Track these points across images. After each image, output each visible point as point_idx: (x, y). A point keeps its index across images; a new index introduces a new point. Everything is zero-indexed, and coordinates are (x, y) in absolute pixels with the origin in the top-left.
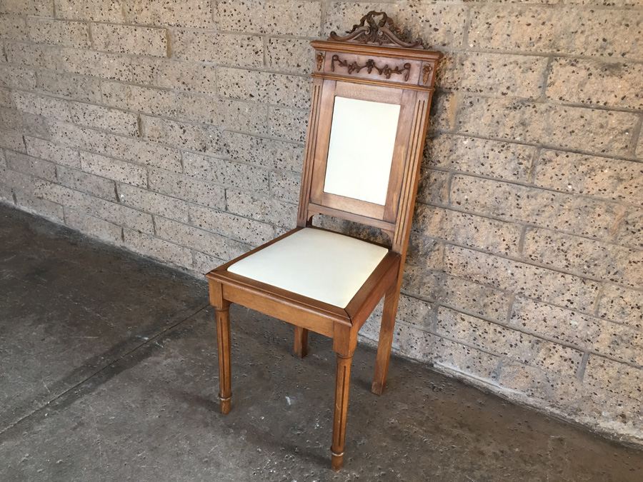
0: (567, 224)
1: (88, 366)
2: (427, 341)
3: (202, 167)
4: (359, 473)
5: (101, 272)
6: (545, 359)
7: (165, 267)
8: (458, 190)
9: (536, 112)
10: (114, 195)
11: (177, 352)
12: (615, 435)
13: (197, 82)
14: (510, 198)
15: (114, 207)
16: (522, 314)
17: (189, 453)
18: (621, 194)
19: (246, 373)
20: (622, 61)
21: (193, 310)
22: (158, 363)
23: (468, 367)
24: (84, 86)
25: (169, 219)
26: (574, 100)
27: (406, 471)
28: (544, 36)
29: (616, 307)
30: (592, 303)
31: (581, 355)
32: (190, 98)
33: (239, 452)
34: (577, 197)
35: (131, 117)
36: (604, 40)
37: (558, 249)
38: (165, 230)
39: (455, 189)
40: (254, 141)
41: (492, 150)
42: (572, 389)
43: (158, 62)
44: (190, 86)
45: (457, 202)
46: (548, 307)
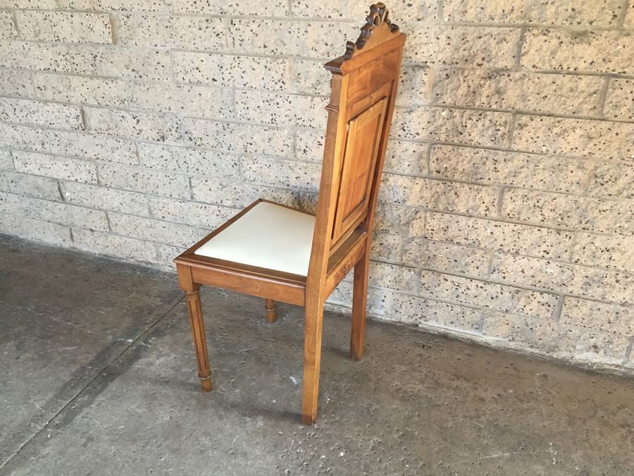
0: (542, 182)
1: (77, 379)
2: (411, 304)
3: (162, 157)
4: (380, 437)
5: (57, 277)
6: (525, 306)
7: (125, 263)
8: (437, 160)
9: (511, 80)
10: (58, 194)
11: (166, 350)
12: (590, 364)
13: (150, 68)
14: (488, 163)
15: (59, 207)
16: (502, 268)
17: (213, 448)
18: (590, 151)
19: (245, 360)
20: (589, 28)
21: (169, 304)
22: (151, 364)
23: (452, 323)
24: (11, 79)
25: (126, 214)
26: (547, 67)
27: (421, 427)
28: (516, 7)
29: (588, 253)
30: (566, 251)
31: (557, 298)
32: (142, 85)
33: (262, 438)
34: (551, 157)
35: (72, 109)
36: (573, 10)
37: (534, 206)
38: (123, 226)
39: (434, 159)
40: (220, 126)
41: (470, 119)
42: (549, 329)
43: (101, 49)
44: (141, 74)
45: (437, 171)
46: (525, 259)
